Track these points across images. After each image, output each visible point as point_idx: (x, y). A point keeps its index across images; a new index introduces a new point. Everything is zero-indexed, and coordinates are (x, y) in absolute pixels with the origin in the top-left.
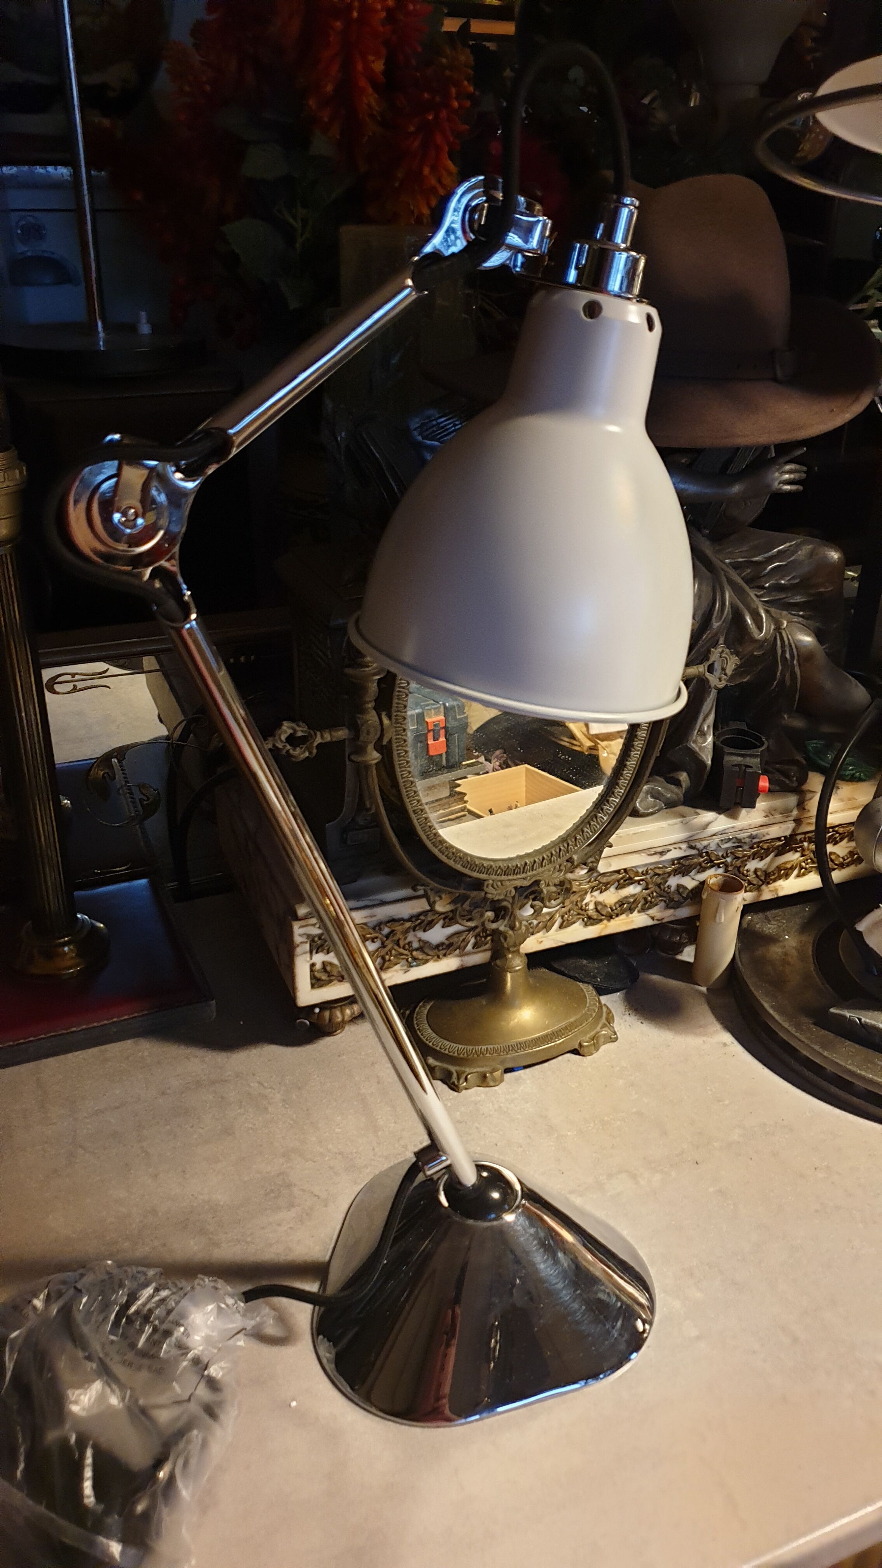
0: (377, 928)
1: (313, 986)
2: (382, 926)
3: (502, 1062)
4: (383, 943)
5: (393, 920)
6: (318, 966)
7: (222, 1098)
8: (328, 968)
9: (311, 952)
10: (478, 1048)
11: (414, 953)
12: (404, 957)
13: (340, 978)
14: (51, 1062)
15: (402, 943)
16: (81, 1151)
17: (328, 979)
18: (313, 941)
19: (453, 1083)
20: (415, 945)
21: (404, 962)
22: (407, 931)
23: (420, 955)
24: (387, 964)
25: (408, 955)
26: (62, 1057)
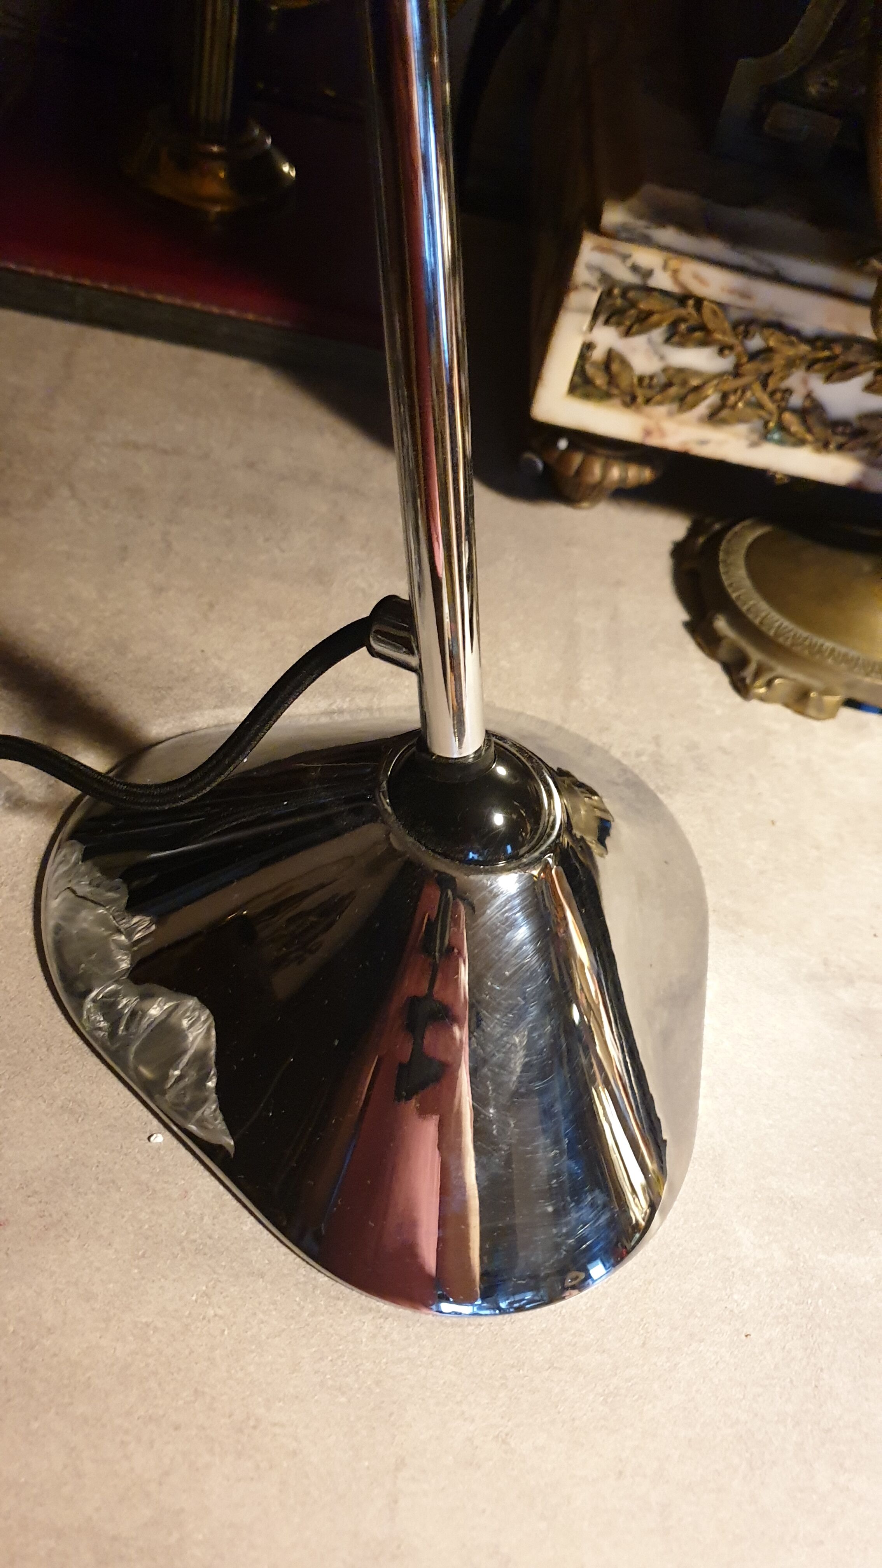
0: (741, 328)
1: (573, 389)
2: (752, 329)
3: (850, 686)
4: (738, 366)
5: (778, 326)
6: (598, 354)
7: (342, 519)
8: (615, 367)
9: (595, 315)
10: (819, 640)
11: (787, 417)
12: (762, 413)
13: (628, 399)
14: (107, 338)
15: (772, 384)
16: (65, 492)
17: (605, 387)
18: (607, 294)
19: (743, 680)
20: (796, 400)
21: (758, 424)
22: (791, 364)
23: (795, 426)
24: (725, 413)
25: (771, 414)
26: (127, 340)
